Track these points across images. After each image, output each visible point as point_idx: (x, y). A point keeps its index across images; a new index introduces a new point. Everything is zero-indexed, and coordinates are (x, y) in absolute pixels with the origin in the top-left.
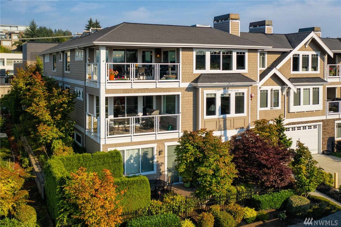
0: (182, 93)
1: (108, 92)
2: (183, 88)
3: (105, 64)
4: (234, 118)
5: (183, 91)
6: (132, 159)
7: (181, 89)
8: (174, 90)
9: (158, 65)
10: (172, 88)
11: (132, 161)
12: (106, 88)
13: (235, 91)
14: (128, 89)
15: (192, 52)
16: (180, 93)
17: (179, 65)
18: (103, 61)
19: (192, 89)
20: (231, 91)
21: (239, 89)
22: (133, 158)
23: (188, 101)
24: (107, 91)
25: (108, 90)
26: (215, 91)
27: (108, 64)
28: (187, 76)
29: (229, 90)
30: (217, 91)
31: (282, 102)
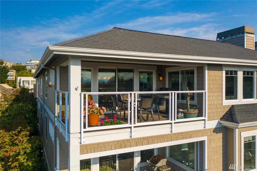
0: (208, 138)
1: (85, 151)
2: (210, 129)
3: (81, 95)
5: (209, 134)
7: (208, 131)
9: (175, 93)
10: (195, 131)
12: (81, 143)
14: (124, 141)
16: (205, 138)
17: (205, 92)
18: (76, 89)
19: (221, 129)
23: (216, 150)
24: (84, 149)
25: (86, 146)
27: (85, 95)
28: (214, 111)
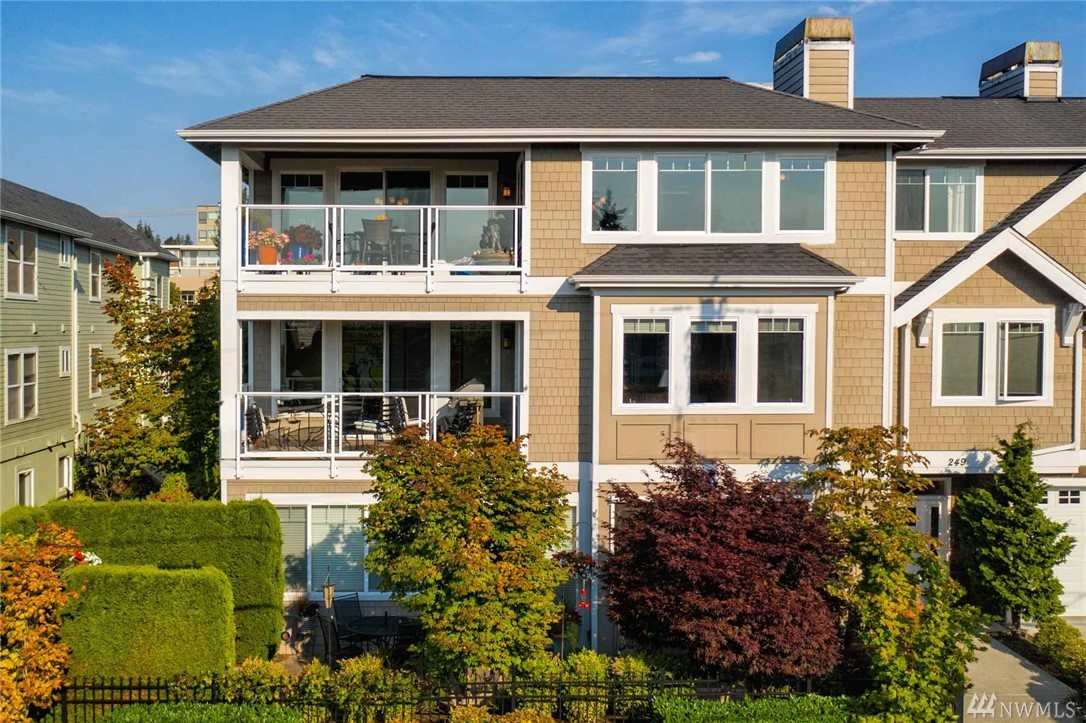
0: (532, 316)
1: (246, 305)
2: (539, 297)
3: (237, 209)
4: (753, 421)
5: (537, 307)
6: (337, 541)
7: (531, 300)
8: (502, 305)
11: (338, 549)
12: (238, 291)
13: (757, 312)
14: (319, 296)
15: (575, 164)
16: (523, 316)
19: (574, 300)
20: (737, 310)
21: (775, 307)
22: (341, 537)
23: (560, 347)
24: (245, 300)
25: (248, 296)
26: (663, 310)
27: (244, 210)
28: (554, 254)
29: (728, 310)
30: (671, 312)
31: (1057, 378)
